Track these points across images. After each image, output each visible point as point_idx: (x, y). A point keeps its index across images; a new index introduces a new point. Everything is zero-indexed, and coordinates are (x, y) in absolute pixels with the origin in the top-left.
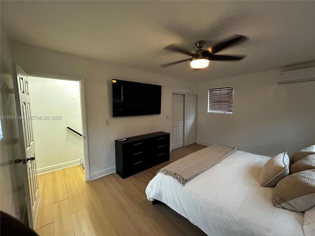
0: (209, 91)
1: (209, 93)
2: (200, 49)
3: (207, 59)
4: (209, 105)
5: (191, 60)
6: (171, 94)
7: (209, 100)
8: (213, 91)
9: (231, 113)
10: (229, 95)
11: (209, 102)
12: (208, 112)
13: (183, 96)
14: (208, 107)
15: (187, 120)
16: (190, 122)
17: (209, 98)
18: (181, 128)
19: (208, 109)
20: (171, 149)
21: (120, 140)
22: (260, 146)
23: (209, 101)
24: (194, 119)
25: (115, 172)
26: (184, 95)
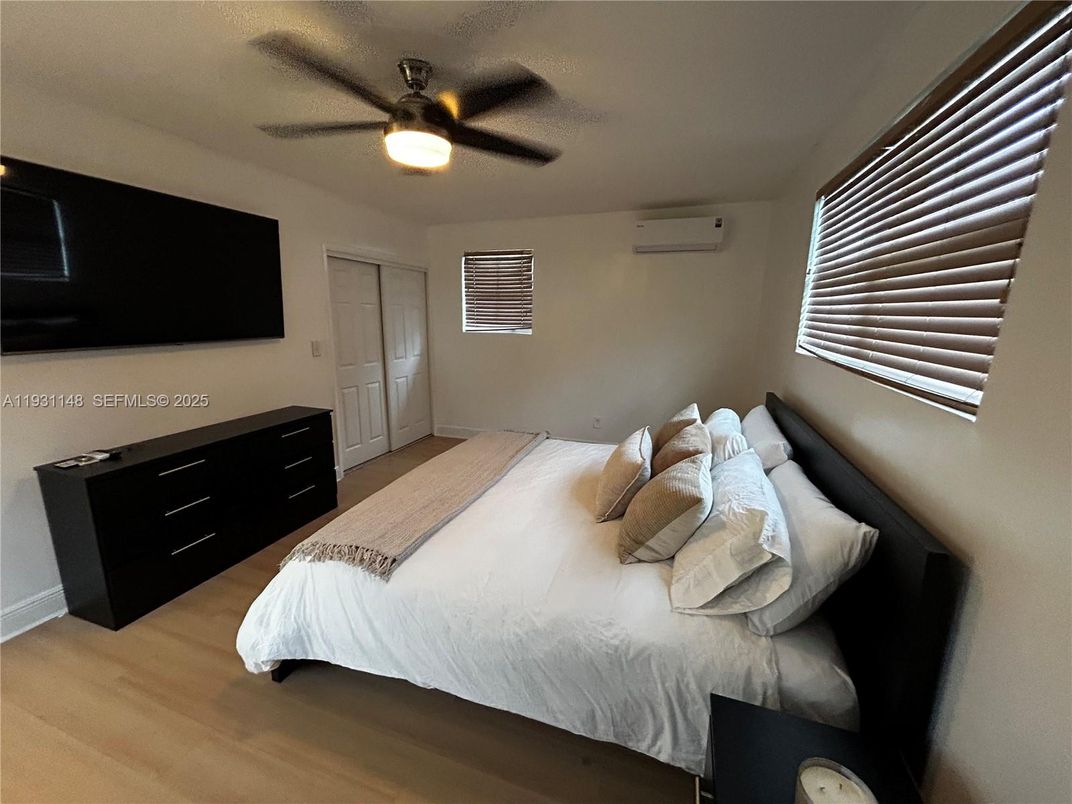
0: (464, 259)
1: (463, 266)
2: (417, 95)
3: (442, 136)
4: (464, 306)
5: (386, 128)
6: (325, 259)
7: (464, 290)
8: (477, 260)
9: (529, 332)
10: (522, 276)
11: (464, 298)
12: (465, 329)
13: (374, 270)
14: (464, 313)
15: (396, 358)
16: (406, 364)
17: (464, 282)
18: (376, 387)
19: (464, 321)
20: (339, 469)
21: (73, 463)
22: (598, 420)
23: (464, 294)
24: (421, 355)
25: (66, 610)
26: (379, 266)
